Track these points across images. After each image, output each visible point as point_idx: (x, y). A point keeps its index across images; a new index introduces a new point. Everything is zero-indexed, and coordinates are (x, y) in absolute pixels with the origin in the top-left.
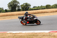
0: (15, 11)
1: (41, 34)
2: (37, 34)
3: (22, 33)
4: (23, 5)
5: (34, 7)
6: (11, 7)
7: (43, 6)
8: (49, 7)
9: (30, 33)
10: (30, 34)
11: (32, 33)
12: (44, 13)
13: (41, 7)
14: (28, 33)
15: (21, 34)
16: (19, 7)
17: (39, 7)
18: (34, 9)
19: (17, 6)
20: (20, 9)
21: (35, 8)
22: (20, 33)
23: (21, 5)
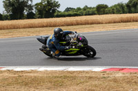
0: (20, 18)
1: (84, 75)
2: (75, 74)
3: (37, 72)
4: (41, 3)
5: (68, 9)
6: (11, 8)
7: (90, 8)
8: (104, 11)
9: (55, 72)
10: (57, 75)
11: (63, 72)
12: (91, 24)
13: (84, 9)
14: (52, 72)
17: (79, 9)
18: (66, 13)
19: (26, 6)
20: (34, 14)
21: (71, 13)
23: (36, 5)
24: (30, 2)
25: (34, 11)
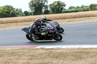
0: (40, 14)
4: (53, 4)
5: (71, 8)
6: (34, 8)
8: (95, 8)
13: (82, 7)
15: (61, 51)
16: (46, 7)
17: (78, 7)
19: (44, 6)
20: (49, 11)
22: (58, 49)
24: (46, 4)
25: (49, 9)
